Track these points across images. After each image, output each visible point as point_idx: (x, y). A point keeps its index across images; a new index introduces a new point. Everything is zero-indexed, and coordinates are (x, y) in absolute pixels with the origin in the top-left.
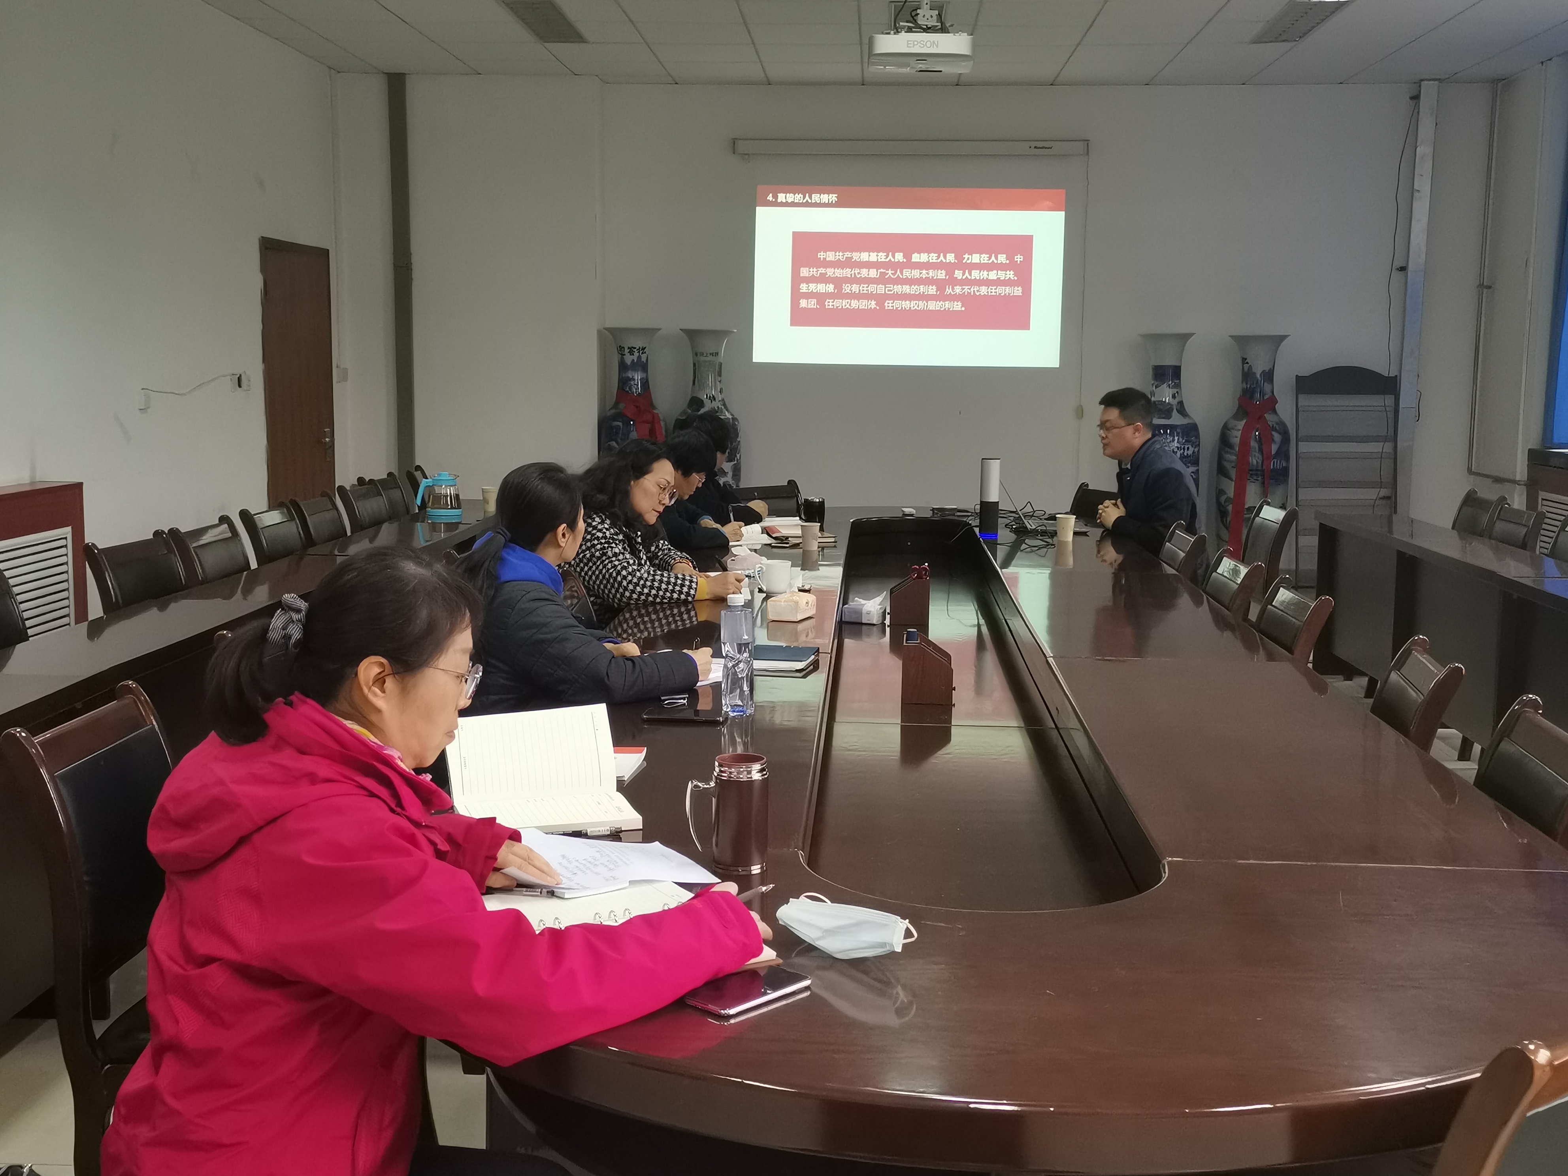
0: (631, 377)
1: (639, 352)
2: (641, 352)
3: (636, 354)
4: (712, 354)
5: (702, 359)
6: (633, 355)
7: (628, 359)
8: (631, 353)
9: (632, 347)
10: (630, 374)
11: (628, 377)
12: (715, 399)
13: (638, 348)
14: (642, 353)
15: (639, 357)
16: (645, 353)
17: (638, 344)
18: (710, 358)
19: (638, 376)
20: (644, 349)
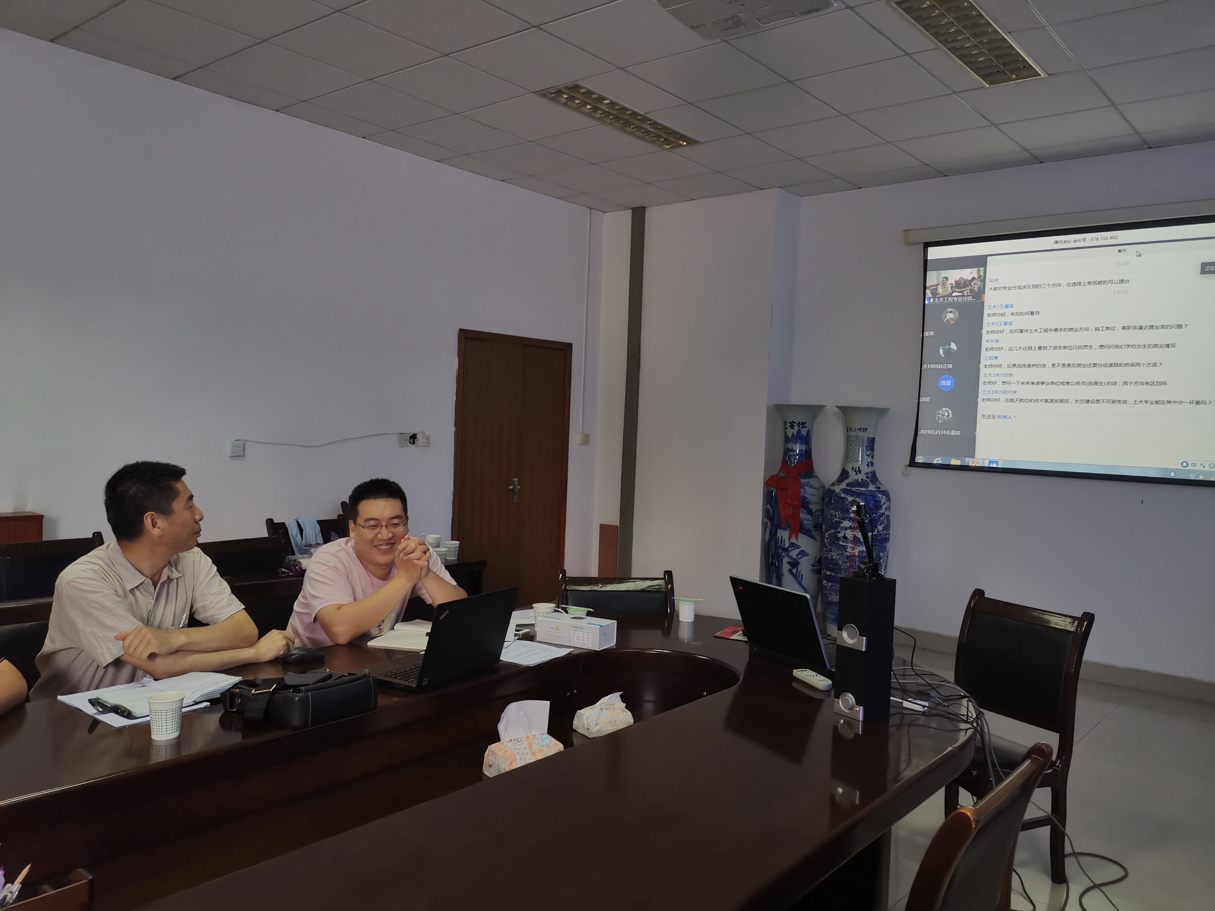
0: (791, 448)
1: (799, 426)
2: (801, 426)
3: (796, 428)
4: (860, 429)
5: (853, 434)
6: (793, 428)
7: (790, 432)
8: (792, 427)
9: (793, 422)
10: (790, 446)
11: (789, 448)
12: (860, 472)
13: (797, 423)
14: (802, 428)
15: (799, 431)
16: (805, 427)
17: (798, 418)
18: (858, 433)
19: (798, 448)
20: (803, 423)
